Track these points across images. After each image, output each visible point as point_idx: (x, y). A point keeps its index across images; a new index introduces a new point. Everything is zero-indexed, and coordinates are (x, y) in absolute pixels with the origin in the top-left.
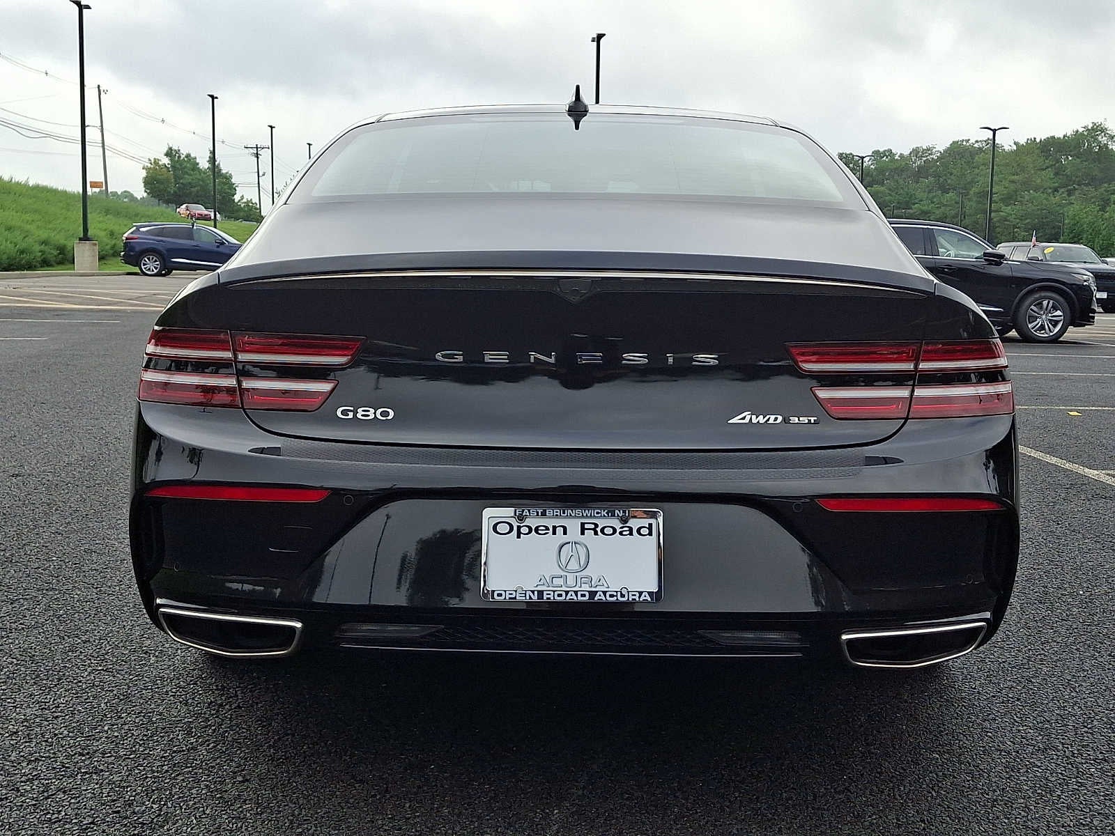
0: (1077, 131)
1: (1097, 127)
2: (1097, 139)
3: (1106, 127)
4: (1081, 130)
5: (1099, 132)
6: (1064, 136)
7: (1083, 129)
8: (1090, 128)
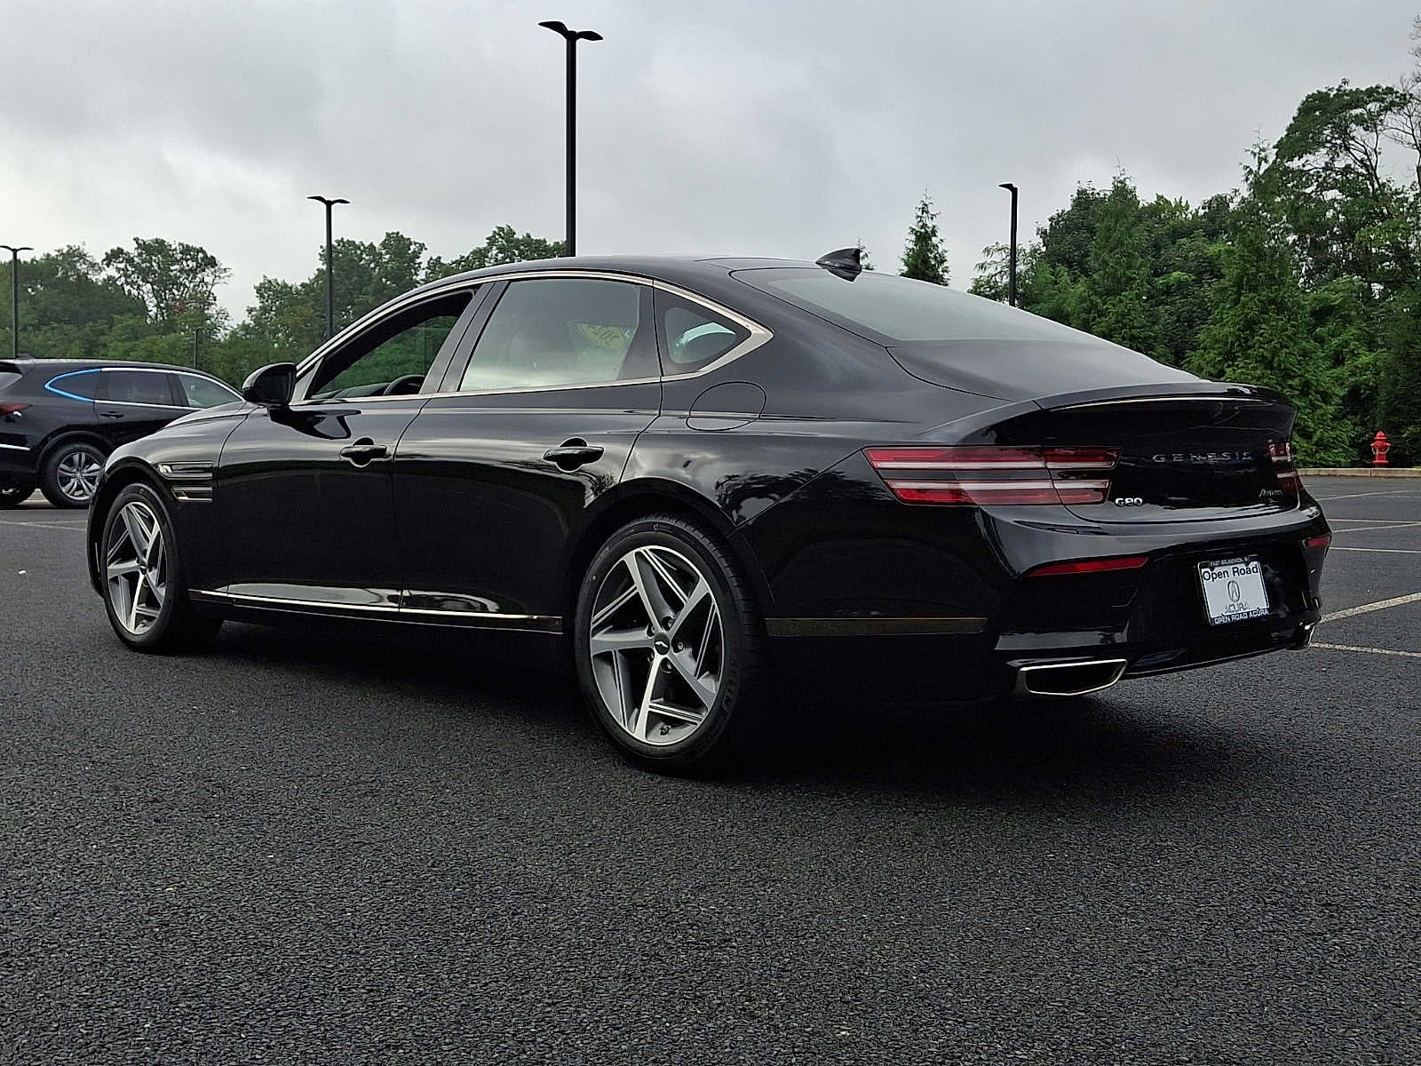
0: (49, 255)
1: (74, 251)
2: (75, 267)
3: (85, 252)
4: (54, 254)
5: (77, 258)
6: (32, 260)
7: (57, 253)
8: (65, 251)
